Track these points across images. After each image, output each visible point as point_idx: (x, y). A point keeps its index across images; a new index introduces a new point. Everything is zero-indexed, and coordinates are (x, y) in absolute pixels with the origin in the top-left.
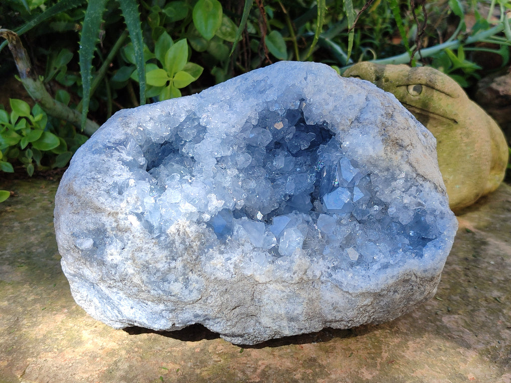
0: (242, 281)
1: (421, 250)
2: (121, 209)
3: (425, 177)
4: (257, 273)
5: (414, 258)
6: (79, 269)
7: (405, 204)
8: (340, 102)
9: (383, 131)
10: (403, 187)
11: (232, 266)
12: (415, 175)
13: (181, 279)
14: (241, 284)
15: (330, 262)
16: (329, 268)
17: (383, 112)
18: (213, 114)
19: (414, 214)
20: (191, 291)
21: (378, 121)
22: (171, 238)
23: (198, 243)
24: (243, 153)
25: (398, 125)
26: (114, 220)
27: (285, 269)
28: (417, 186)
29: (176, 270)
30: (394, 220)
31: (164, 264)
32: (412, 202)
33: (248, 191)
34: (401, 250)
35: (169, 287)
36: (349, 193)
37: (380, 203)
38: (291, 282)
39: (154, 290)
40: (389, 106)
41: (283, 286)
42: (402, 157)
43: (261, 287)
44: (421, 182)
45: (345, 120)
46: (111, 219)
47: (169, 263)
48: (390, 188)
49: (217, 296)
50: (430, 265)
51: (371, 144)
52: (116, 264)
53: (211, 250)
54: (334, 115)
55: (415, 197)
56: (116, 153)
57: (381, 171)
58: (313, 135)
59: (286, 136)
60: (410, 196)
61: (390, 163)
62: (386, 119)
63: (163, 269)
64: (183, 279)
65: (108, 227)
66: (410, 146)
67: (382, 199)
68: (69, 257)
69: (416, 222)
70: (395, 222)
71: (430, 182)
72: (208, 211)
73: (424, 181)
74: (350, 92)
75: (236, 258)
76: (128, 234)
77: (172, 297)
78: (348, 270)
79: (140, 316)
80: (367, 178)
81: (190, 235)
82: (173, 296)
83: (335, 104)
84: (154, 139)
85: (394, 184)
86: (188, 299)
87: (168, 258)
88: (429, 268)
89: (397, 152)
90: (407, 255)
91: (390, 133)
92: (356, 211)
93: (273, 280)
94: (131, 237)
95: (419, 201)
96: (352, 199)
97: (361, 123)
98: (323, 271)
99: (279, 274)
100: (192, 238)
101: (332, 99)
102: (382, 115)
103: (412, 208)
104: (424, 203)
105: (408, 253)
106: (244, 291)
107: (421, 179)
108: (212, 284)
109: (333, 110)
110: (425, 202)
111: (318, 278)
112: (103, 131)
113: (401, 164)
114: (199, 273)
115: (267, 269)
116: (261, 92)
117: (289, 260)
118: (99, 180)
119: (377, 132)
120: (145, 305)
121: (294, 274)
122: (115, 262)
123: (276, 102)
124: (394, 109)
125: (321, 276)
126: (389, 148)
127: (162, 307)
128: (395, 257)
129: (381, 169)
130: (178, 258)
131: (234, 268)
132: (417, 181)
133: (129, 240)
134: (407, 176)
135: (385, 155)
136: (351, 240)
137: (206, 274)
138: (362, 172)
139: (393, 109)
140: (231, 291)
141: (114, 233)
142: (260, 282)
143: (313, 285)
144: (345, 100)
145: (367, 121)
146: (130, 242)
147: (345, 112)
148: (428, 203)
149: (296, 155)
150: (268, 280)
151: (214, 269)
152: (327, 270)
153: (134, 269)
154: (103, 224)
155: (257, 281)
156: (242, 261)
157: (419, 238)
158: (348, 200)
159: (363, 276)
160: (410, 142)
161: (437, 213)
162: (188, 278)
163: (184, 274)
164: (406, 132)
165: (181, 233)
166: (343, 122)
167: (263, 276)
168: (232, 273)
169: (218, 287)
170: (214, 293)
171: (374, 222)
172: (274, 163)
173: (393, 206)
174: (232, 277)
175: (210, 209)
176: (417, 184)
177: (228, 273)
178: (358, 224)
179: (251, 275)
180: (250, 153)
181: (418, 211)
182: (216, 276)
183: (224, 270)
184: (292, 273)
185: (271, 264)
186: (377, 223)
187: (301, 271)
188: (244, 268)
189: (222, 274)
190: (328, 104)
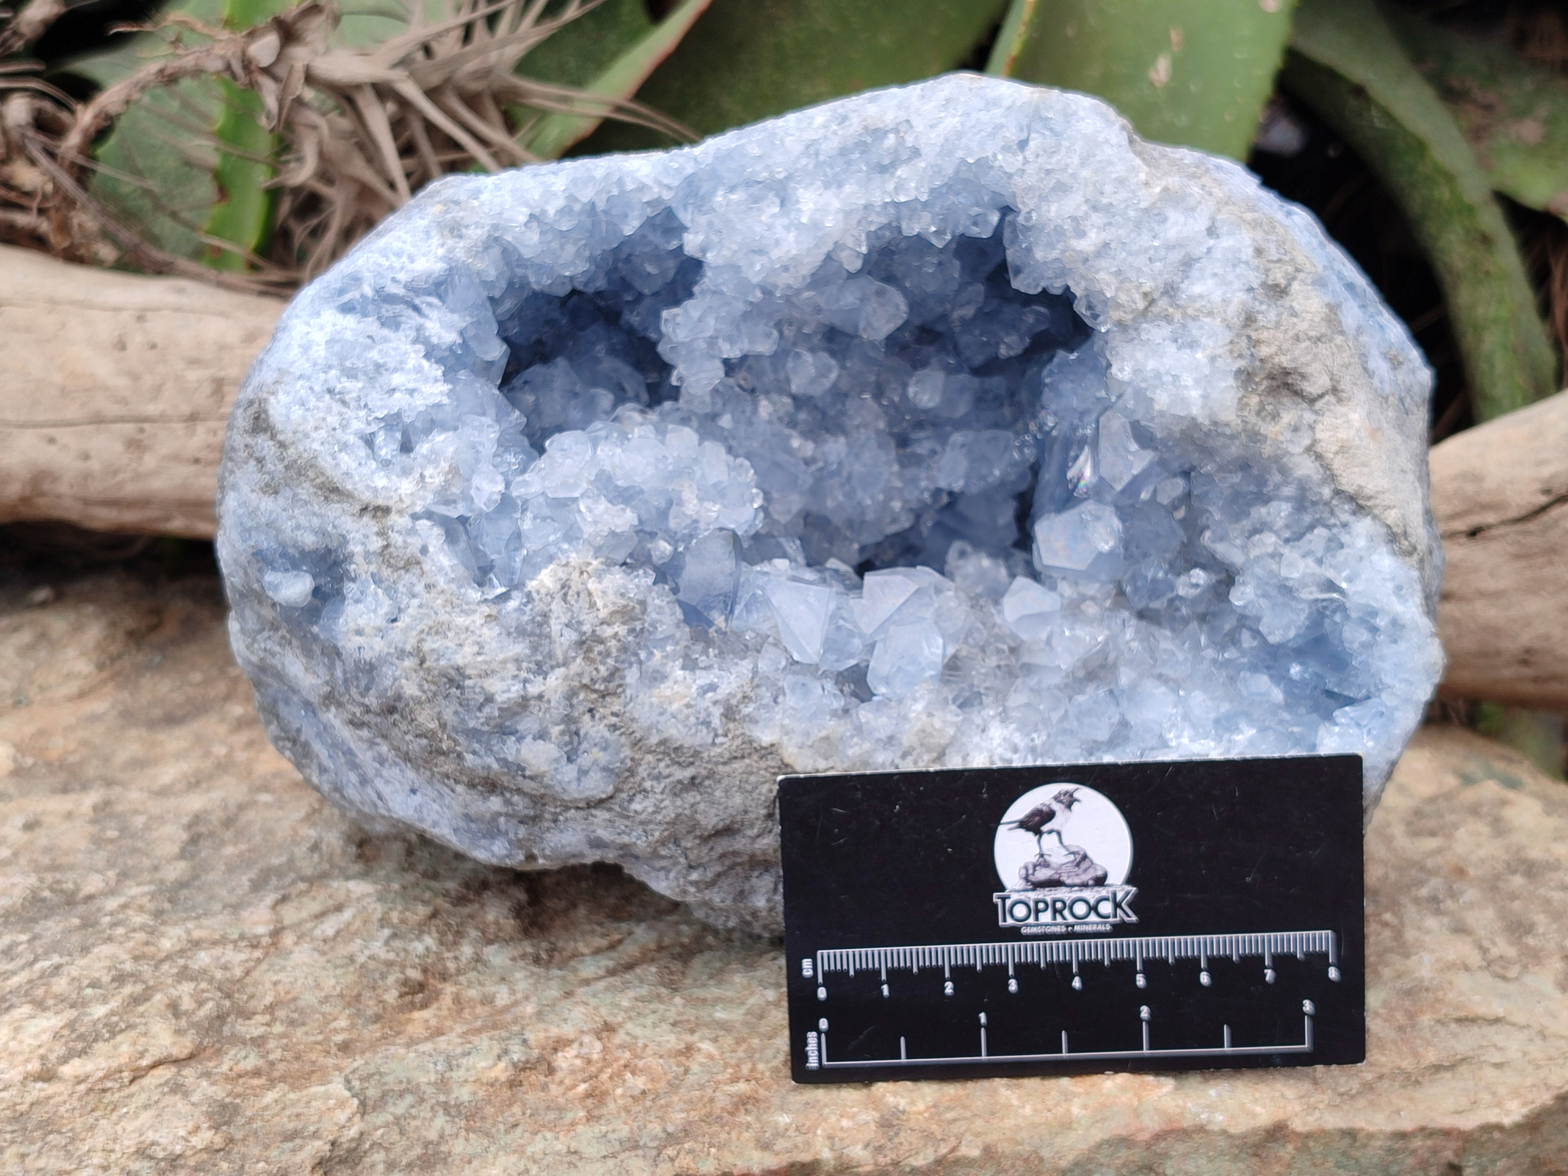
0: (742, 757)
1: (1313, 728)
2: (401, 500)
3: (1361, 502)
4: (790, 738)
6: (273, 654)
7: (1287, 579)
8: (1122, 231)
9: (1244, 344)
10: (1287, 527)
11: (717, 711)
12: (1327, 493)
13: (555, 730)
14: (737, 765)
17: (1255, 281)
19: (1311, 614)
20: (583, 773)
21: (1233, 309)
22: (539, 606)
23: (622, 631)
24: (812, 350)
25: (1299, 325)
26: (376, 529)
27: (878, 740)
28: (1330, 527)
29: (544, 706)
30: (1248, 623)
31: (510, 682)
32: (1308, 577)
35: (518, 751)
36: (1117, 522)
37: (1211, 563)
39: (474, 753)
40: (1280, 261)
42: (1296, 430)
44: (1345, 517)
45: (1129, 293)
46: (369, 524)
47: (525, 681)
48: (1246, 524)
49: (662, 793)
51: (1197, 381)
52: (371, 664)
53: (657, 654)
54: (1097, 271)
55: (1320, 562)
56: (412, 319)
57: (1222, 468)
58: (1042, 313)
59: (953, 310)
60: (1304, 557)
61: (1252, 448)
62: (1262, 303)
63: (505, 696)
64: (563, 733)
65: (356, 549)
66: (1328, 397)
67: (1220, 554)
68: (248, 613)
69: (1314, 640)
70: (1250, 630)
71: (1373, 518)
72: (667, 531)
73: (1354, 513)
75: (732, 687)
76: (414, 579)
77: (527, 781)
79: (436, 817)
80: (1181, 482)
81: (600, 604)
82: (531, 778)
83: (1105, 236)
84: (538, 282)
85: (1261, 512)
86: (575, 792)
87: (524, 665)
89: (1283, 411)
91: (1267, 352)
92: (1133, 579)
93: (840, 766)
94: (419, 588)
95: (1330, 574)
96: (1125, 543)
97: (1178, 306)
99: (856, 751)
100: (603, 613)
101: (1097, 219)
102: (1251, 290)
103: (1305, 595)
104: (1345, 585)
106: (749, 787)
107: (1347, 506)
108: (650, 758)
109: (1098, 255)
110: (1349, 581)
112: (382, 242)
113: (1289, 454)
114: (614, 720)
115: (824, 732)
116: (883, 169)
117: (893, 712)
118: (347, 398)
119: (1224, 345)
120: (448, 791)
121: (904, 756)
122: (367, 655)
123: (925, 205)
124: (1296, 270)
126: (1255, 399)
127: (495, 803)
129: (1224, 462)
130: (552, 668)
131: (725, 715)
132: (1332, 512)
133: (414, 596)
134: (1303, 493)
135: (1239, 420)
137: (632, 727)
138: (1163, 464)
139: (1291, 269)
140: (708, 783)
141: (373, 568)
142: (799, 768)
145: (1197, 304)
146: (415, 602)
147: (1132, 268)
148: (1358, 584)
149: (981, 371)
150: (823, 765)
151: (661, 714)
153: (420, 686)
154: (344, 537)
155: (786, 765)
156: (750, 699)
157: (1315, 687)
158: (1112, 544)
160: (1329, 383)
161: (1381, 622)
162: (577, 733)
163: (568, 720)
164: (1323, 349)
165: (570, 593)
166: (1123, 298)
167: (810, 751)
168: (715, 730)
169: (668, 766)
170: (655, 783)
171: (1186, 621)
172: (911, 391)
173: (1248, 578)
174: (714, 744)
175: (672, 524)
176: (1333, 521)
177: (705, 730)
178: (1134, 622)
179: (772, 745)
180: (833, 354)
181: (1325, 608)
182: (666, 735)
183: (692, 720)
184: (899, 754)
185: (839, 718)
186: (1194, 625)
187: (929, 751)
188: (753, 721)
189: (684, 730)
190: (1082, 234)
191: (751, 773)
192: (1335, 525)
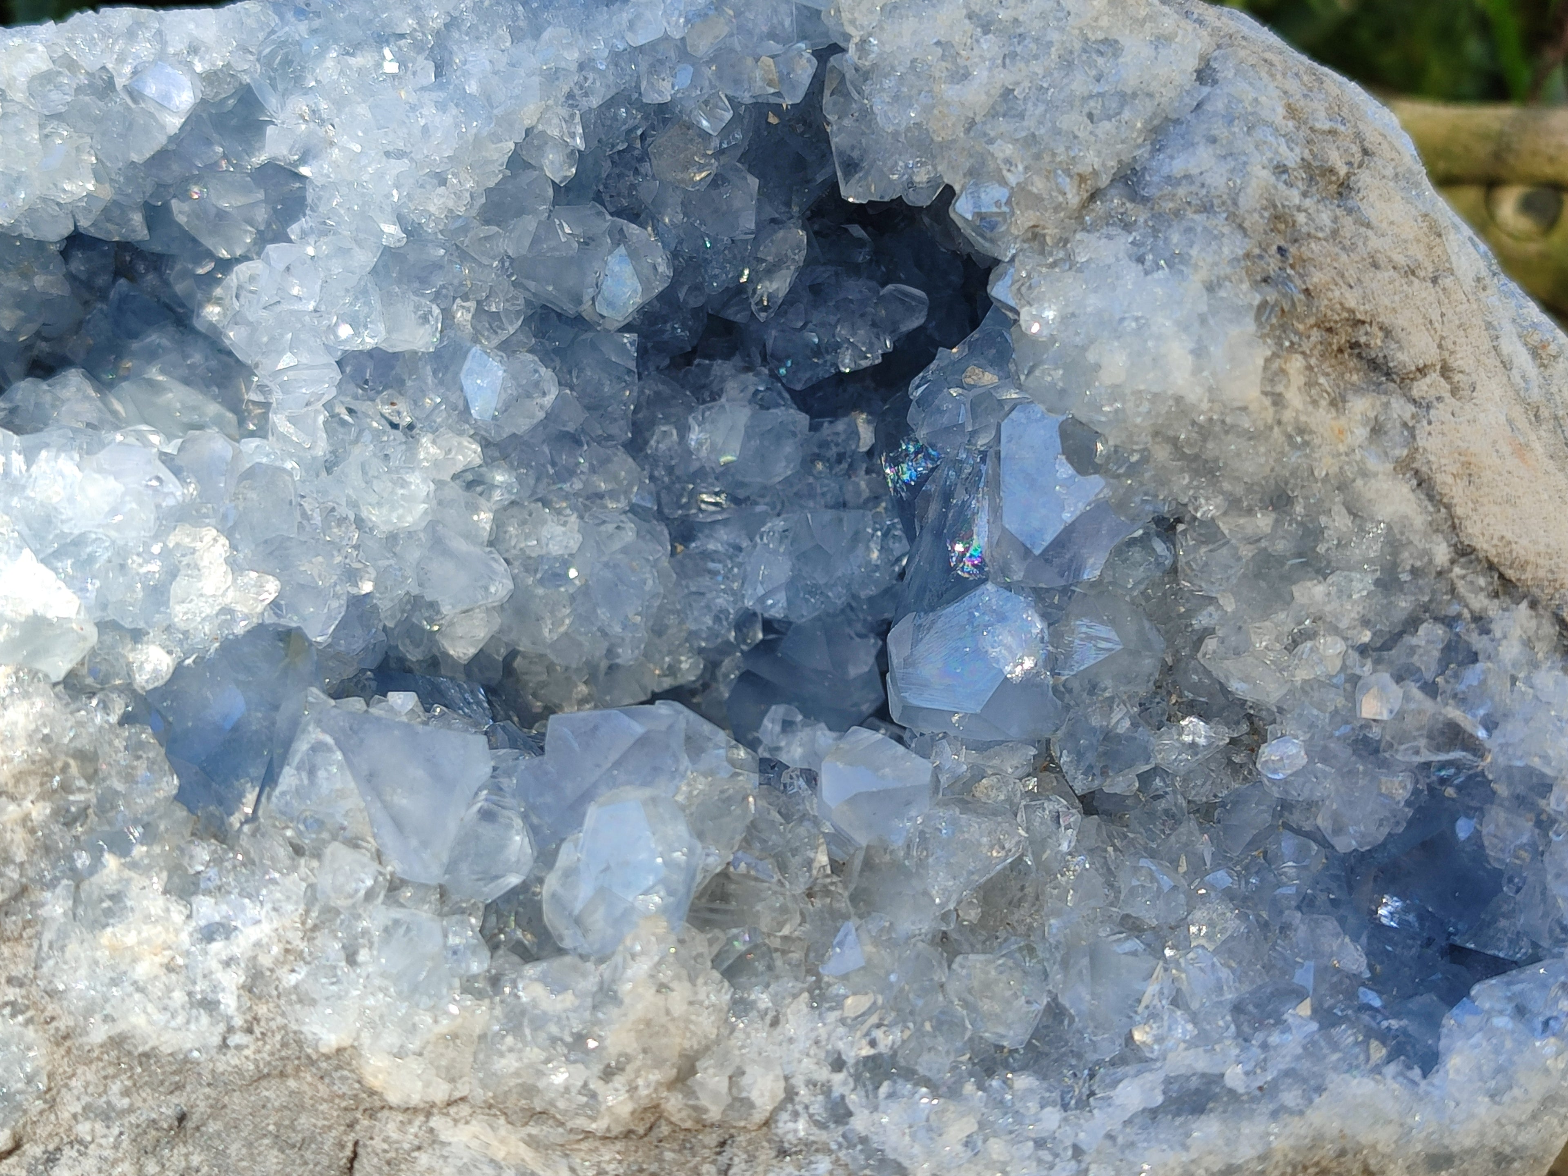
0: (282, 1075)
1: (1433, 1022)
3: (1510, 574)
4: (376, 1037)
5: (1377, 1070)
7: (1367, 724)
8: (1037, 68)
9: (1272, 264)
10: (1365, 622)
11: (231, 980)
12: (1442, 553)
14: (271, 1092)
15: (851, 1024)
16: (838, 1064)
17: (1292, 157)
18: (340, 103)
19: (1416, 792)
21: (1250, 199)
23: (40, 811)
24: (506, 347)
25: (1375, 242)
27: (554, 1040)
28: (1449, 622)
30: (1296, 818)
32: (1408, 719)
33: (530, 564)
34: (1305, 1009)
36: (1039, 625)
37: (1218, 704)
38: (581, 1122)
40: (1332, 132)
41: (532, 1142)
42: (1377, 430)
43: (391, 1129)
44: (1479, 602)
45: (1049, 175)
48: (1285, 620)
49: (116, 1147)
50: (1475, 1125)
51: (1184, 327)
53: (111, 861)
54: (991, 142)
55: (1431, 689)
57: (1234, 504)
58: (913, 297)
60: (1399, 679)
61: (1294, 458)
62: (1305, 195)
66: (1434, 376)
67: (1236, 686)
69: (1424, 845)
70: (1298, 831)
71: (1533, 605)
72: (165, 627)
73: (1496, 595)
74: (1104, 22)
75: (263, 931)
78: (953, 1092)
80: (1159, 546)
83: (1004, 78)
85: (1312, 593)
88: (1469, 1142)
89: (1350, 396)
90: (1335, 1046)
91: (1317, 278)
92: (1072, 735)
93: (480, 1095)
95: (1454, 713)
96: (1052, 663)
97: (1145, 200)
98: (799, 1082)
99: (507, 1064)
101: (989, 45)
102: (1281, 169)
103: (1403, 756)
104: (1481, 733)
105: (1346, 1035)
107: (1482, 581)
108: (88, 1074)
109: (993, 114)
110: (1490, 725)
111: (758, 1117)
113: (1364, 474)
115: (445, 1025)
117: (590, 984)
119: (1235, 261)
121: (608, 1074)
124: (1365, 152)
125: (780, 1108)
126: (1296, 364)
128: (1265, 1046)
129: (1239, 490)
131: (248, 989)
132: (1453, 590)
134: (1395, 553)
135: (1267, 401)
136: (1016, 904)
137: (52, 1008)
138: (1121, 505)
139: (1355, 149)
140: (213, 1127)
142: (393, 1098)
143: (723, 1159)
144: (1067, 64)
145: (1181, 191)
147: (1057, 132)
148: (1512, 730)
149: (813, 405)
150: (440, 1092)
151: (114, 982)
152: (823, 1074)
155: (372, 1093)
156: (300, 955)
157: (1429, 942)
158: (1029, 663)
159: (1040, 1144)
160: (1434, 350)
164: (1422, 291)
166: (1040, 187)
167: (415, 1065)
168: (229, 1018)
169: (126, 1093)
170: (99, 1126)
171: (1173, 818)
172: (694, 436)
173: (1290, 728)
174: (224, 1045)
175: (179, 613)
176: (1454, 609)
177: (205, 1019)
178: (1075, 817)
179: (340, 1051)
180: (546, 358)
181: (1443, 781)
182: (121, 1027)
183: (179, 997)
184: (597, 1068)
185: (479, 995)
186: (1191, 825)
187: (658, 1064)
188: (304, 999)
189: (160, 1018)
190: (962, 76)
191: (301, 1107)
192: (1458, 617)
